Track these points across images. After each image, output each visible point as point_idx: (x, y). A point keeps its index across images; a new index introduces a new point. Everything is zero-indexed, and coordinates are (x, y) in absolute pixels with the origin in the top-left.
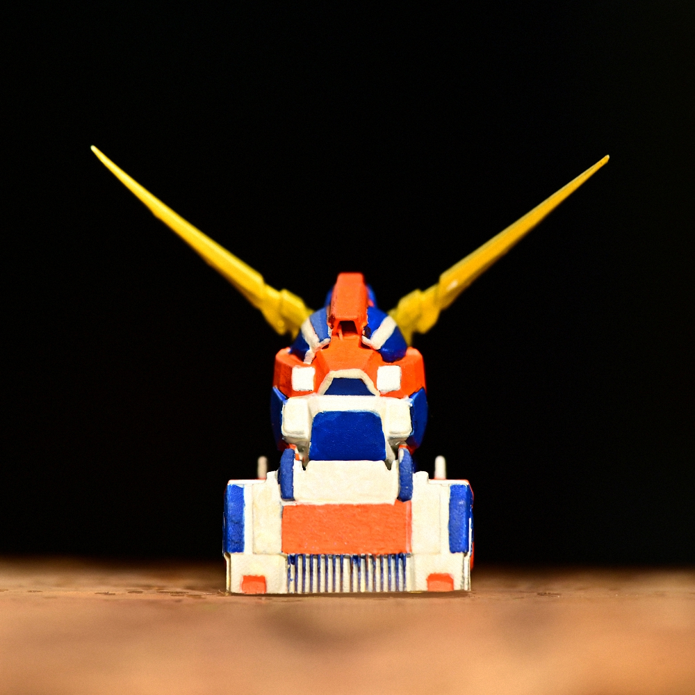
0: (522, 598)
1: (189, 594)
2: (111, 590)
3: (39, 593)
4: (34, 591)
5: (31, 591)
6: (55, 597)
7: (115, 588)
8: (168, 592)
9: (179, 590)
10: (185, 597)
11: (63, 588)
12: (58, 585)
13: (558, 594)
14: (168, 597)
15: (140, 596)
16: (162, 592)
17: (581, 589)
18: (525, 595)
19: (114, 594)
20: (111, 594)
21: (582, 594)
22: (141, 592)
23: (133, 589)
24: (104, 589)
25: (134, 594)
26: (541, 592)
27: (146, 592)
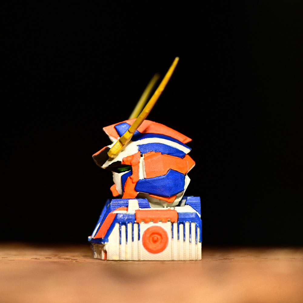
1: (72, 259)
2: (38, 257)
3: (7, 259)
4: (5, 258)
5: (3, 258)
6: (13, 260)
7: (40, 256)
8: (63, 258)
9: (68, 257)
10: (70, 260)
12: (16, 255)
13: (232, 259)
14: (63, 260)
15: (50, 260)
16: (60, 258)
20: (38, 259)
21: (243, 258)
22: (51, 258)
23: (47, 257)
24: (35, 257)
25: (48, 259)
26: (225, 258)
27: (53, 258)
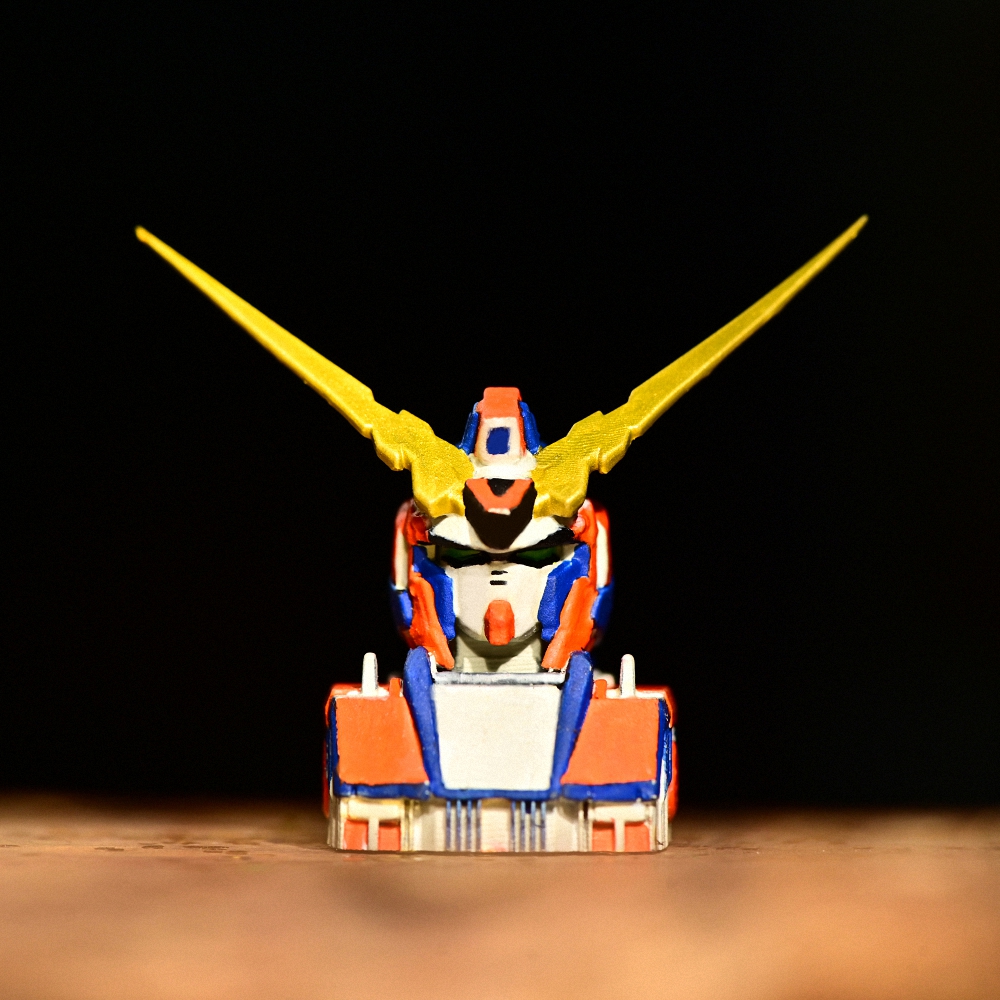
0: (706, 855)
1: (230, 849)
2: (117, 844)
3: (16, 849)
7: (123, 842)
8: (199, 847)
9: (215, 843)
10: (225, 854)
11: (48, 842)
13: (756, 850)
14: (200, 854)
15: (157, 853)
16: (191, 847)
17: (789, 842)
18: (710, 850)
19: (122, 850)
20: (117, 850)
22: (162, 847)
23: (149, 842)
24: (107, 843)
25: (151, 850)
27: (167, 846)
